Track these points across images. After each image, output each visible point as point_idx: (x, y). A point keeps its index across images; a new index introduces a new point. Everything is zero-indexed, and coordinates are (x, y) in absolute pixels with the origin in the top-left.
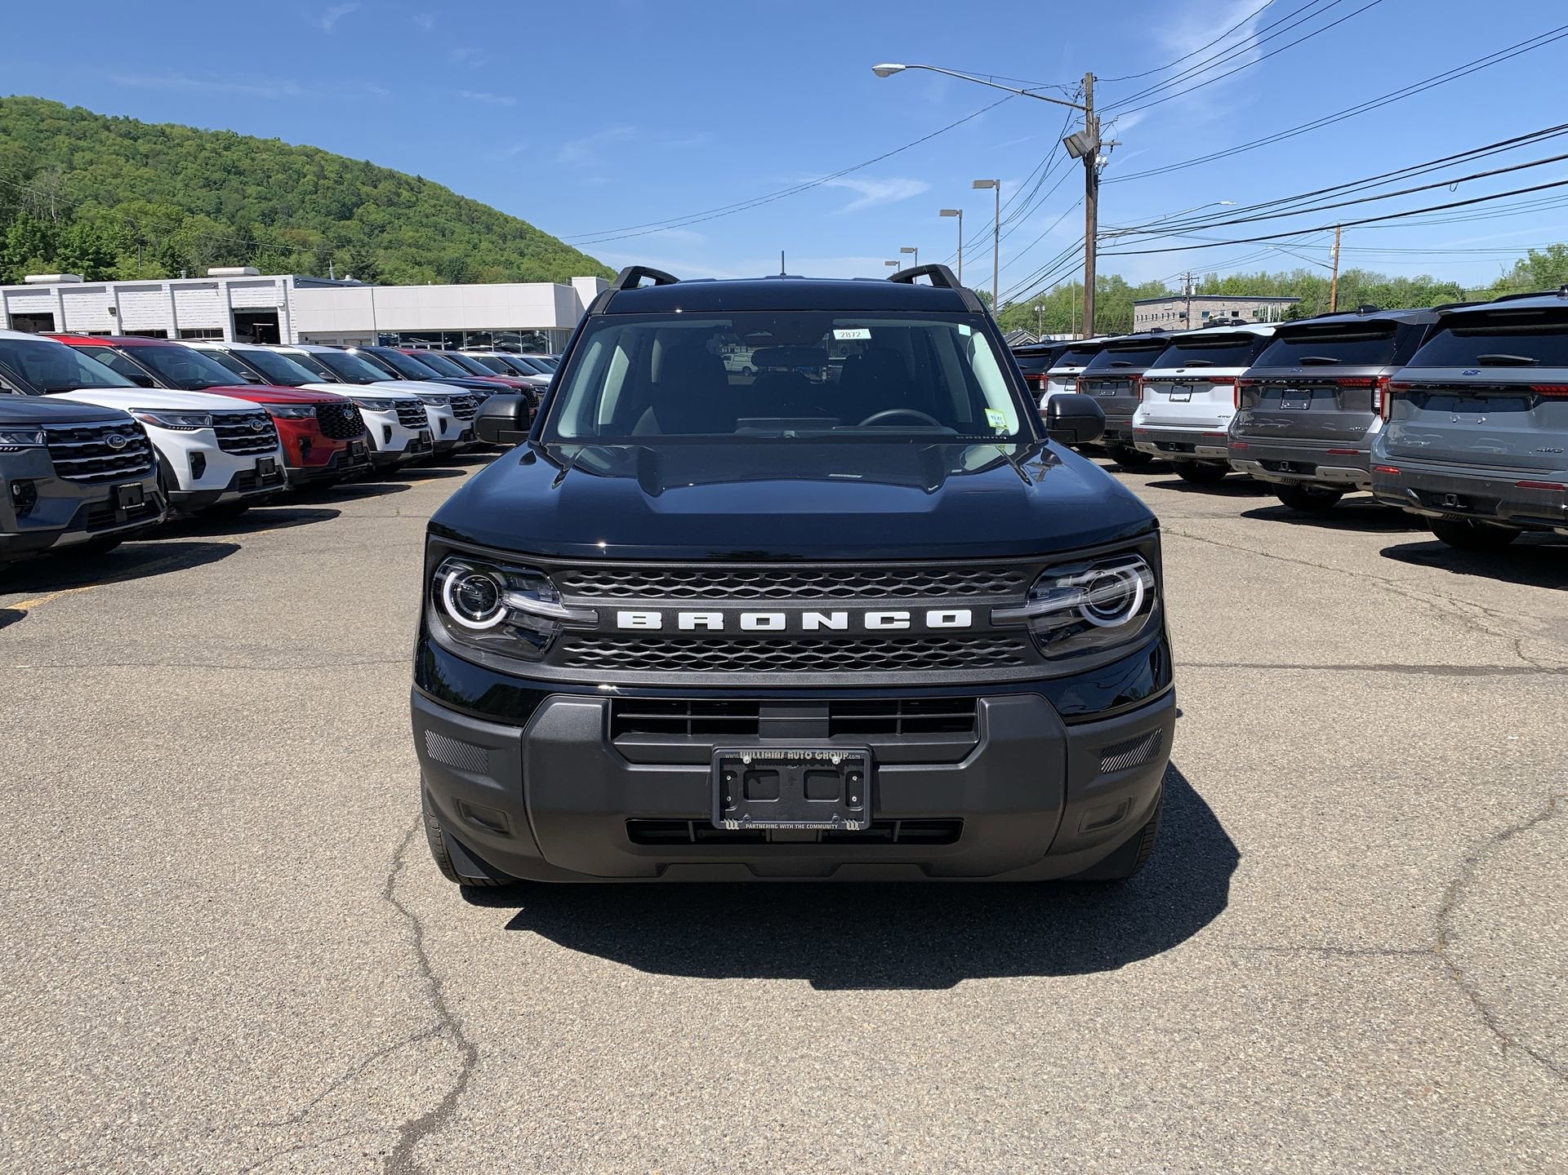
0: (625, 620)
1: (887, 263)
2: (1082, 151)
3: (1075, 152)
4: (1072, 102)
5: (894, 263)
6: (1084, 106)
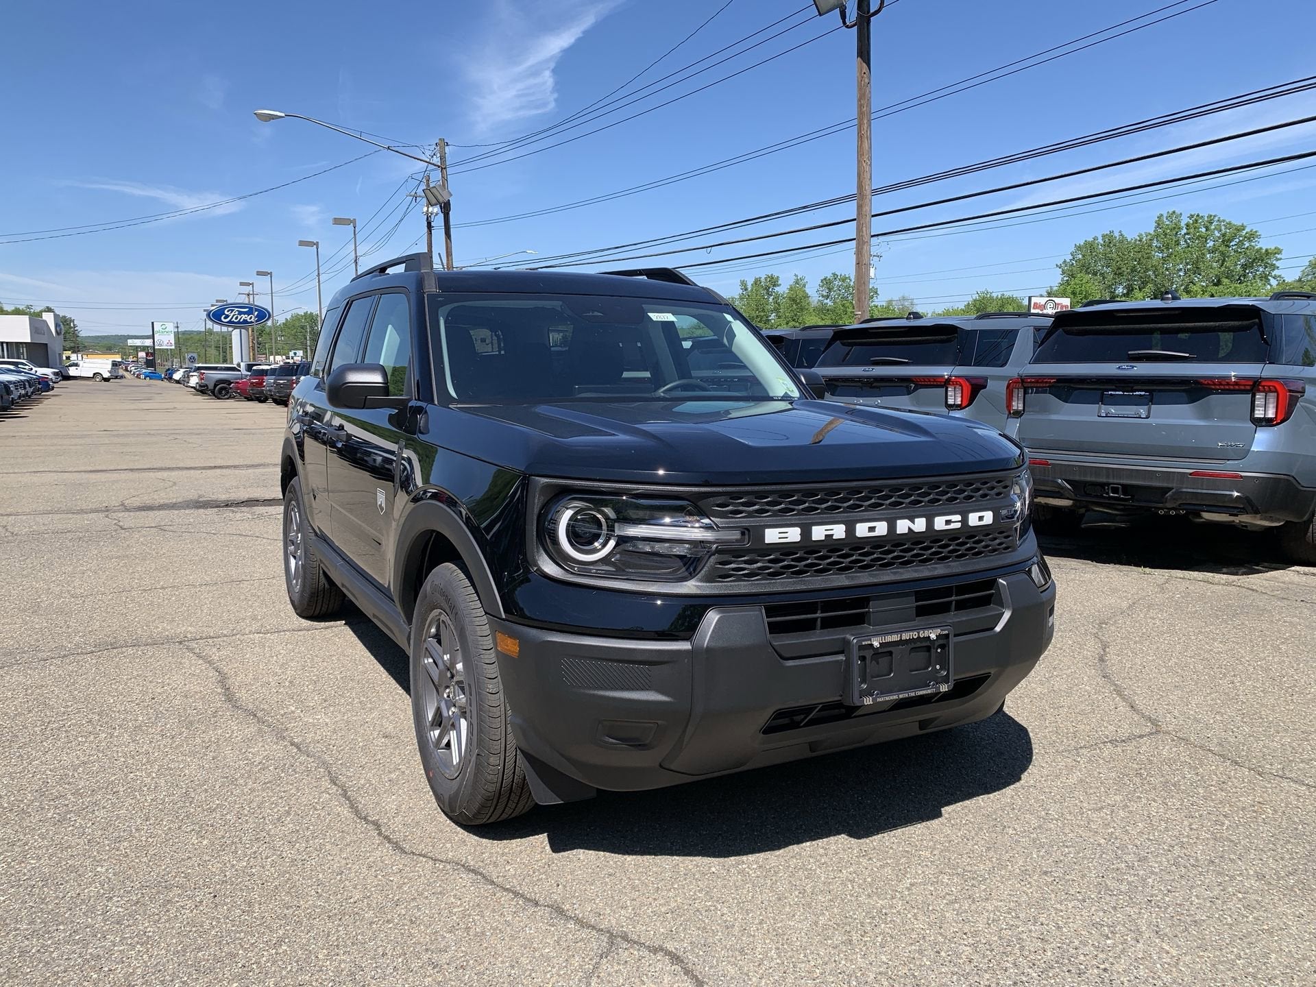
0: (772, 536)
1: (242, 284)
2: (441, 200)
3: (434, 201)
4: (428, 160)
5: (248, 284)
6: (439, 164)
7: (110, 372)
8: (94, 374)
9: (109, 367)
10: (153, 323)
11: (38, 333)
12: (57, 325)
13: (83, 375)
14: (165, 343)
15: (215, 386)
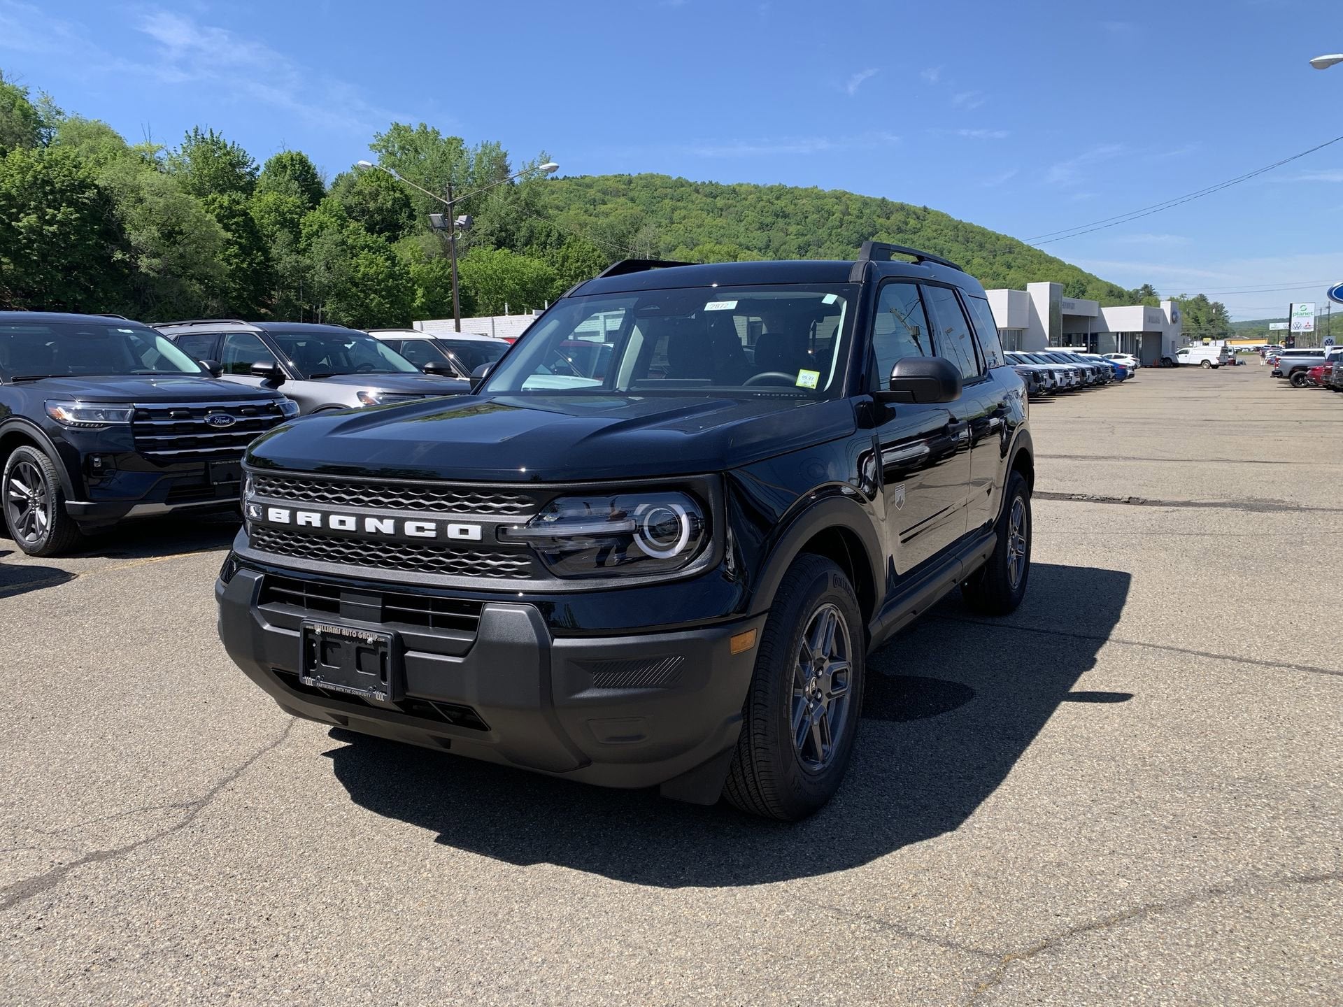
0: (272, 515)
7: (1218, 359)
8: (1203, 361)
9: (1218, 353)
10: (1291, 305)
11: (1153, 322)
12: (1173, 313)
13: (1191, 362)
14: (1303, 325)
15: (1292, 372)
